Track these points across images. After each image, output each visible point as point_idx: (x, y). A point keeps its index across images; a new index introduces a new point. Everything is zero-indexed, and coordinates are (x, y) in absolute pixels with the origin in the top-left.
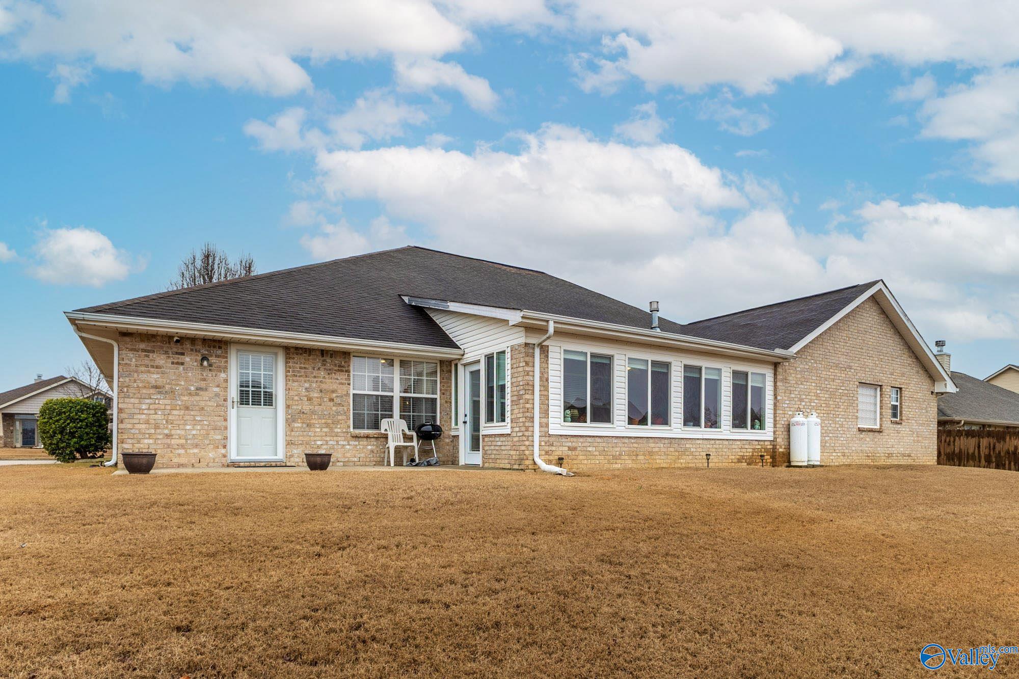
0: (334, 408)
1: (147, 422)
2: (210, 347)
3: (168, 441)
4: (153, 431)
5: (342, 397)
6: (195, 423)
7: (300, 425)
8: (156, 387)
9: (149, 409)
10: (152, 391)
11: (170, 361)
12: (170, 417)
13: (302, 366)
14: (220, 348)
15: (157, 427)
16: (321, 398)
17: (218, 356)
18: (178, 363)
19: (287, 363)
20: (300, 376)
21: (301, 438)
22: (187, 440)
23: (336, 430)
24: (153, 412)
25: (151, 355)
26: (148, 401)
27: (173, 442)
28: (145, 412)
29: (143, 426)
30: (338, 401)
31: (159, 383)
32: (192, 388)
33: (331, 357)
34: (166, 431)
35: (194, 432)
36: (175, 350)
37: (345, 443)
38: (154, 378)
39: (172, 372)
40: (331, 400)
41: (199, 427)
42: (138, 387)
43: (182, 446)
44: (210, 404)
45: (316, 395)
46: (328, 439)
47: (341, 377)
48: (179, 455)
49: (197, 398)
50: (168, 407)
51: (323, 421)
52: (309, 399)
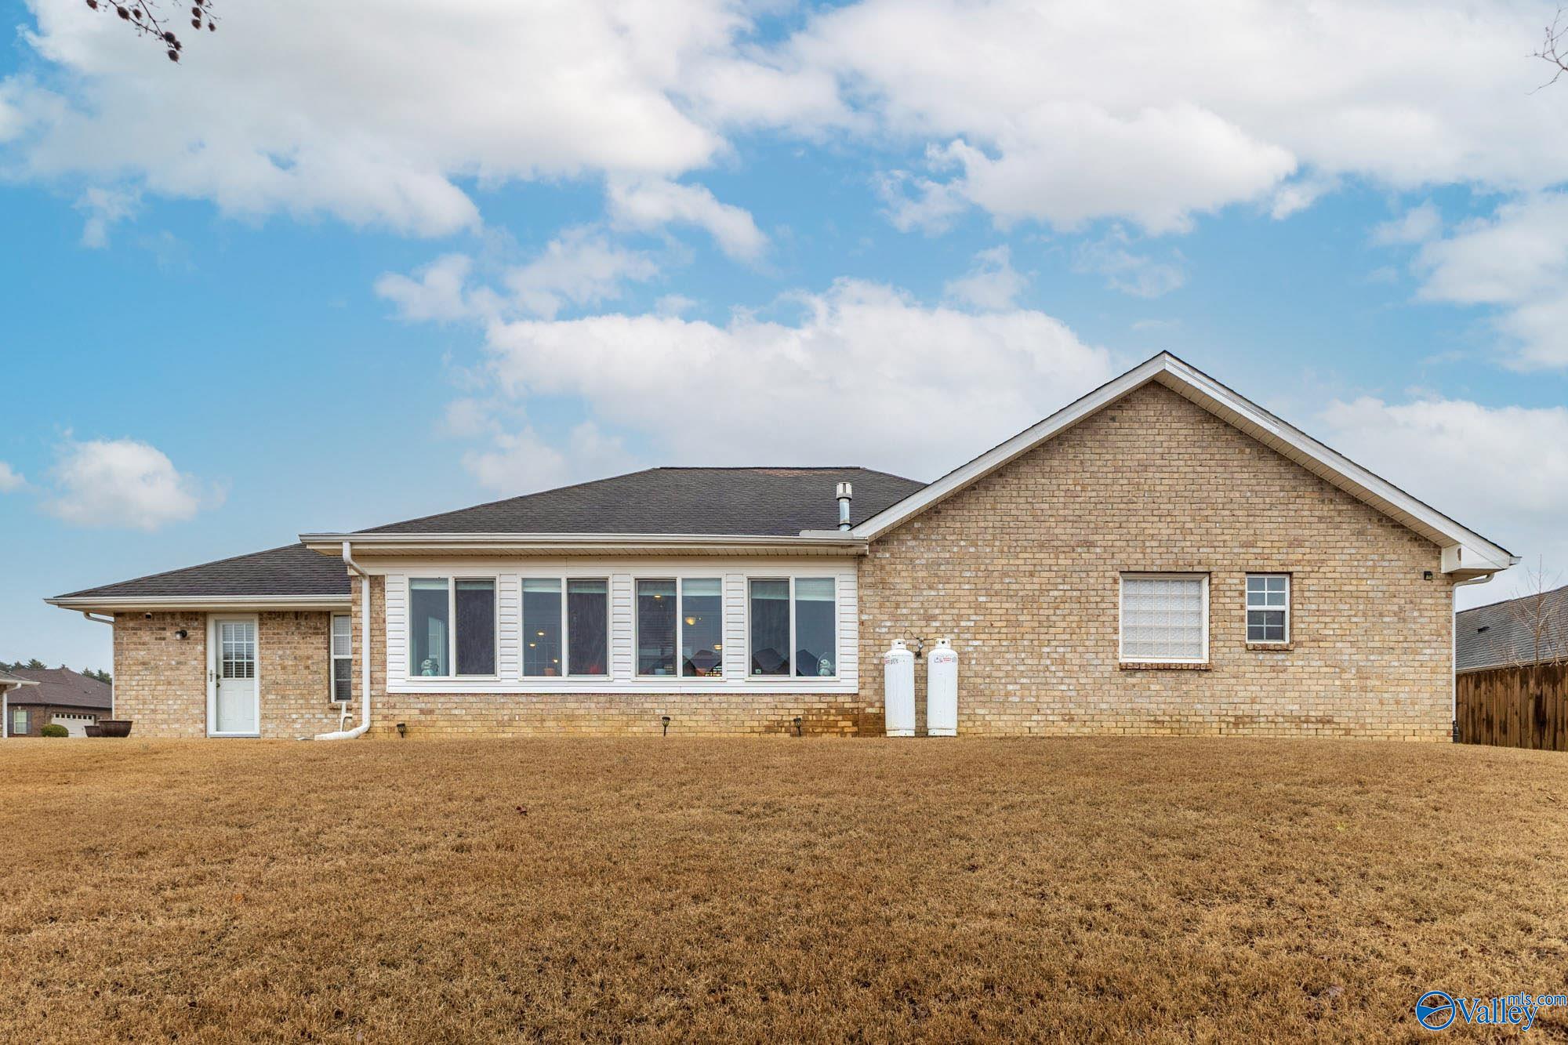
0: (310, 677)
1: (137, 698)
2: (187, 619)
3: (153, 716)
4: (141, 707)
5: (318, 663)
6: (177, 697)
7: (274, 697)
8: (144, 664)
9: (138, 685)
10: (140, 668)
11: (154, 637)
12: (156, 693)
13: (276, 631)
14: (197, 620)
15: (144, 703)
16: (296, 665)
17: (194, 629)
18: (160, 639)
19: (260, 629)
20: (273, 643)
21: (275, 711)
22: (169, 715)
23: (312, 702)
24: (141, 688)
25: (139, 632)
26: (137, 677)
27: (159, 717)
28: (135, 688)
29: (133, 702)
30: (314, 668)
31: (146, 659)
32: (173, 663)
33: (306, 619)
34: (152, 707)
35: (175, 707)
36: (158, 626)
37: (323, 716)
38: (142, 654)
39: (156, 647)
40: (307, 667)
41: (179, 702)
42: (129, 664)
43: (165, 721)
44: (189, 678)
45: (290, 663)
46: (304, 712)
47: (319, 641)
48: (163, 730)
49: (178, 672)
50: (154, 683)
51: (298, 692)
52: (284, 668)
